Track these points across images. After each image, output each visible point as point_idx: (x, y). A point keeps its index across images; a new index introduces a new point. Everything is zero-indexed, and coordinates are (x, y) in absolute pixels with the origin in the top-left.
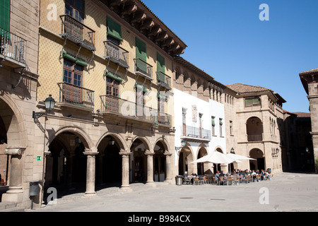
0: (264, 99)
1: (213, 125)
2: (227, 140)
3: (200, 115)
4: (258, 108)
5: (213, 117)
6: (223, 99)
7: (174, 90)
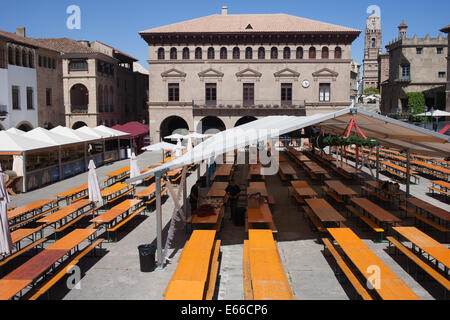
0: (92, 62)
4: (84, 73)
6: (36, 62)
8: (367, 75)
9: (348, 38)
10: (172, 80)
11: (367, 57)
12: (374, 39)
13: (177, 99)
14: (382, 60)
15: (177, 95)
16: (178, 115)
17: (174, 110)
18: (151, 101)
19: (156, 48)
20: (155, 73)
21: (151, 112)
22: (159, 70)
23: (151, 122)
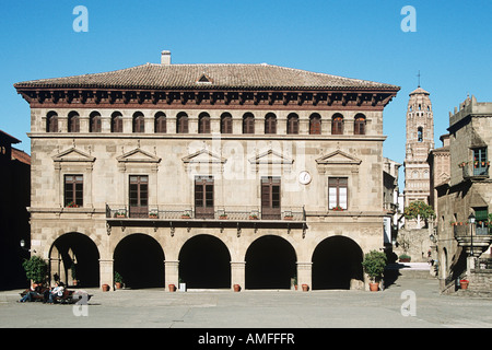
8: (411, 186)
9: (380, 96)
10: (70, 169)
11: (410, 158)
12: (420, 129)
13: (80, 203)
14: (436, 159)
15: (80, 195)
16: (81, 230)
17: (74, 223)
18: (34, 205)
19: (44, 112)
20: (40, 155)
21: (34, 225)
22: (48, 150)
23: (33, 242)
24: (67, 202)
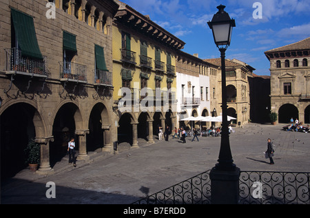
0: (238, 71)
1: (202, 93)
2: (211, 102)
3: (193, 87)
4: (233, 78)
5: (202, 87)
6: (209, 73)
7: (177, 74)
10: (286, 80)
13: (290, 92)
15: (290, 90)
16: (290, 103)
17: (288, 100)
18: (272, 94)
19: (275, 61)
20: (274, 76)
21: (272, 102)
22: (277, 74)
23: (272, 108)
24: (285, 93)
